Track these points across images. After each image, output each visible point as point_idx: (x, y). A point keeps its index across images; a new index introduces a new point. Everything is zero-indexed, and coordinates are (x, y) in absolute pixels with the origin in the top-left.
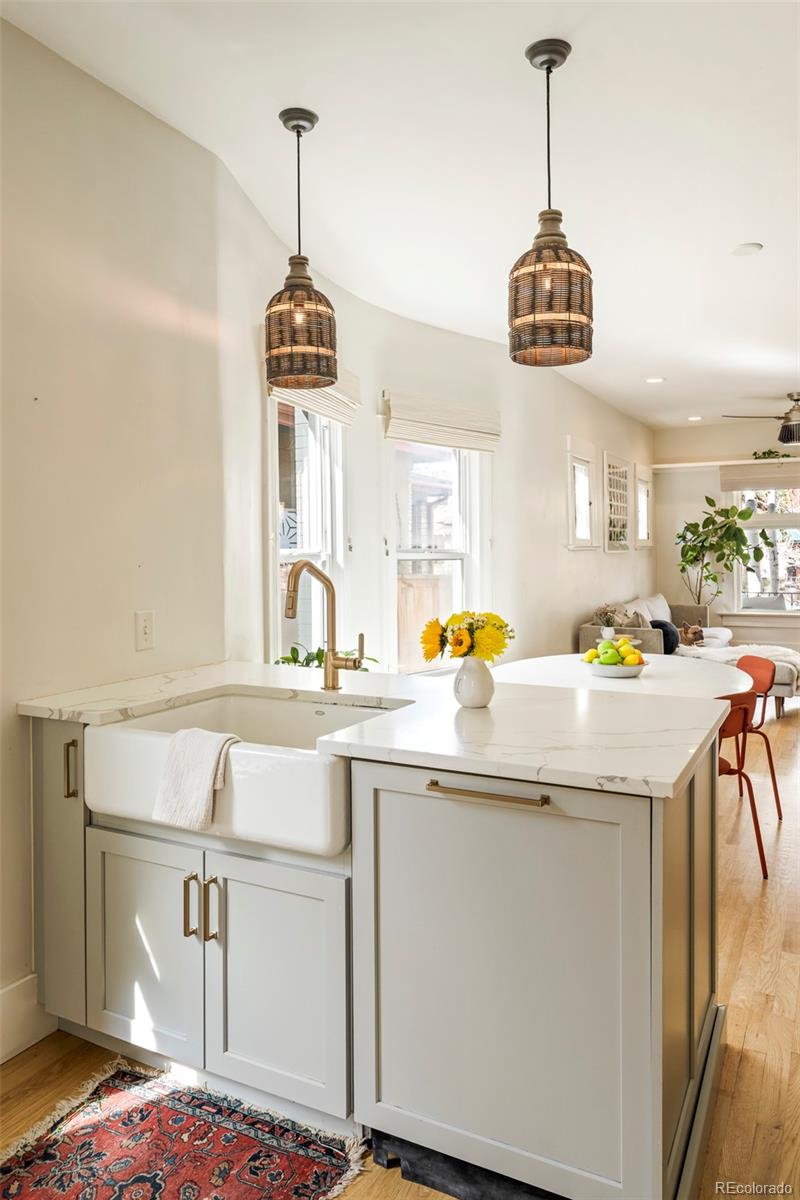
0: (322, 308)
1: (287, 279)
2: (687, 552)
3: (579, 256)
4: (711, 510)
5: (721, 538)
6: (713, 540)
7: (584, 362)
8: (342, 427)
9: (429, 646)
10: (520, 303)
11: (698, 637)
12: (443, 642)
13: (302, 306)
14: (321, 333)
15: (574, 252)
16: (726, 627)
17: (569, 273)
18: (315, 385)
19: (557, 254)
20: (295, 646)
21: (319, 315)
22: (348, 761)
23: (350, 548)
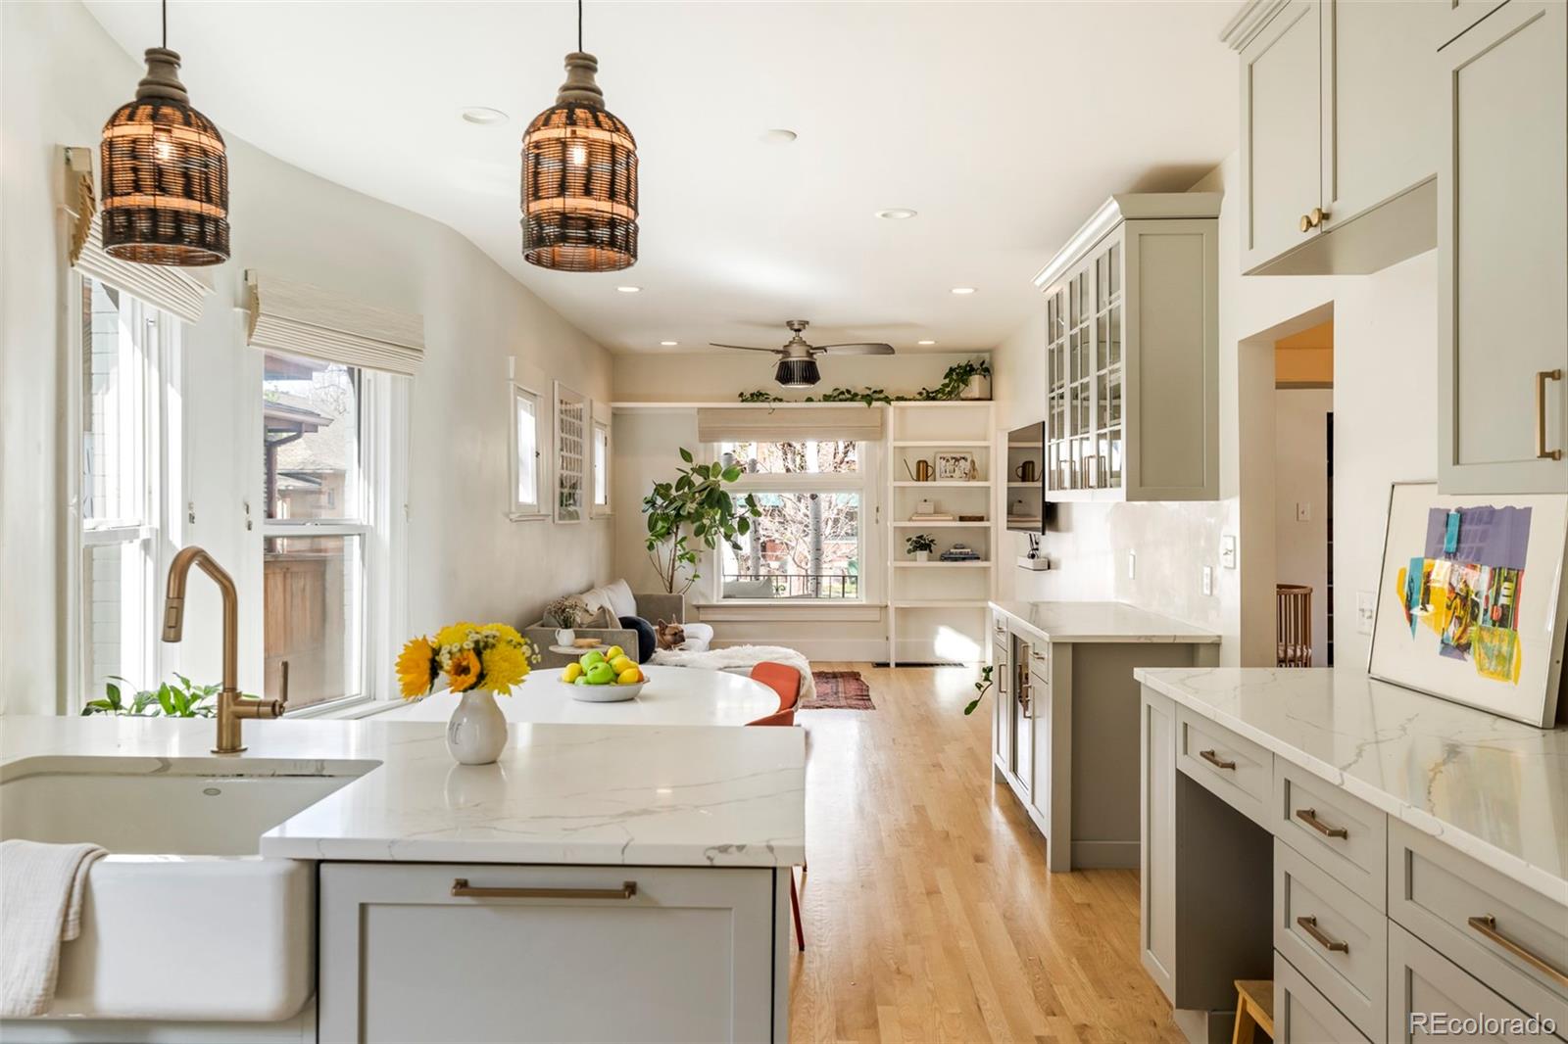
0: (206, 141)
1: (142, 83)
2: (656, 522)
3: (624, 126)
4: (687, 467)
5: (701, 504)
6: (691, 507)
7: (622, 271)
8: (182, 323)
9: (409, 678)
10: (543, 179)
11: (679, 639)
12: (435, 668)
13: (169, 131)
14: (207, 180)
15: (617, 120)
16: (702, 622)
17: (613, 147)
18: (185, 261)
19: (595, 118)
20: (114, 682)
21: (205, 152)
22: (317, 865)
23: (192, 518)
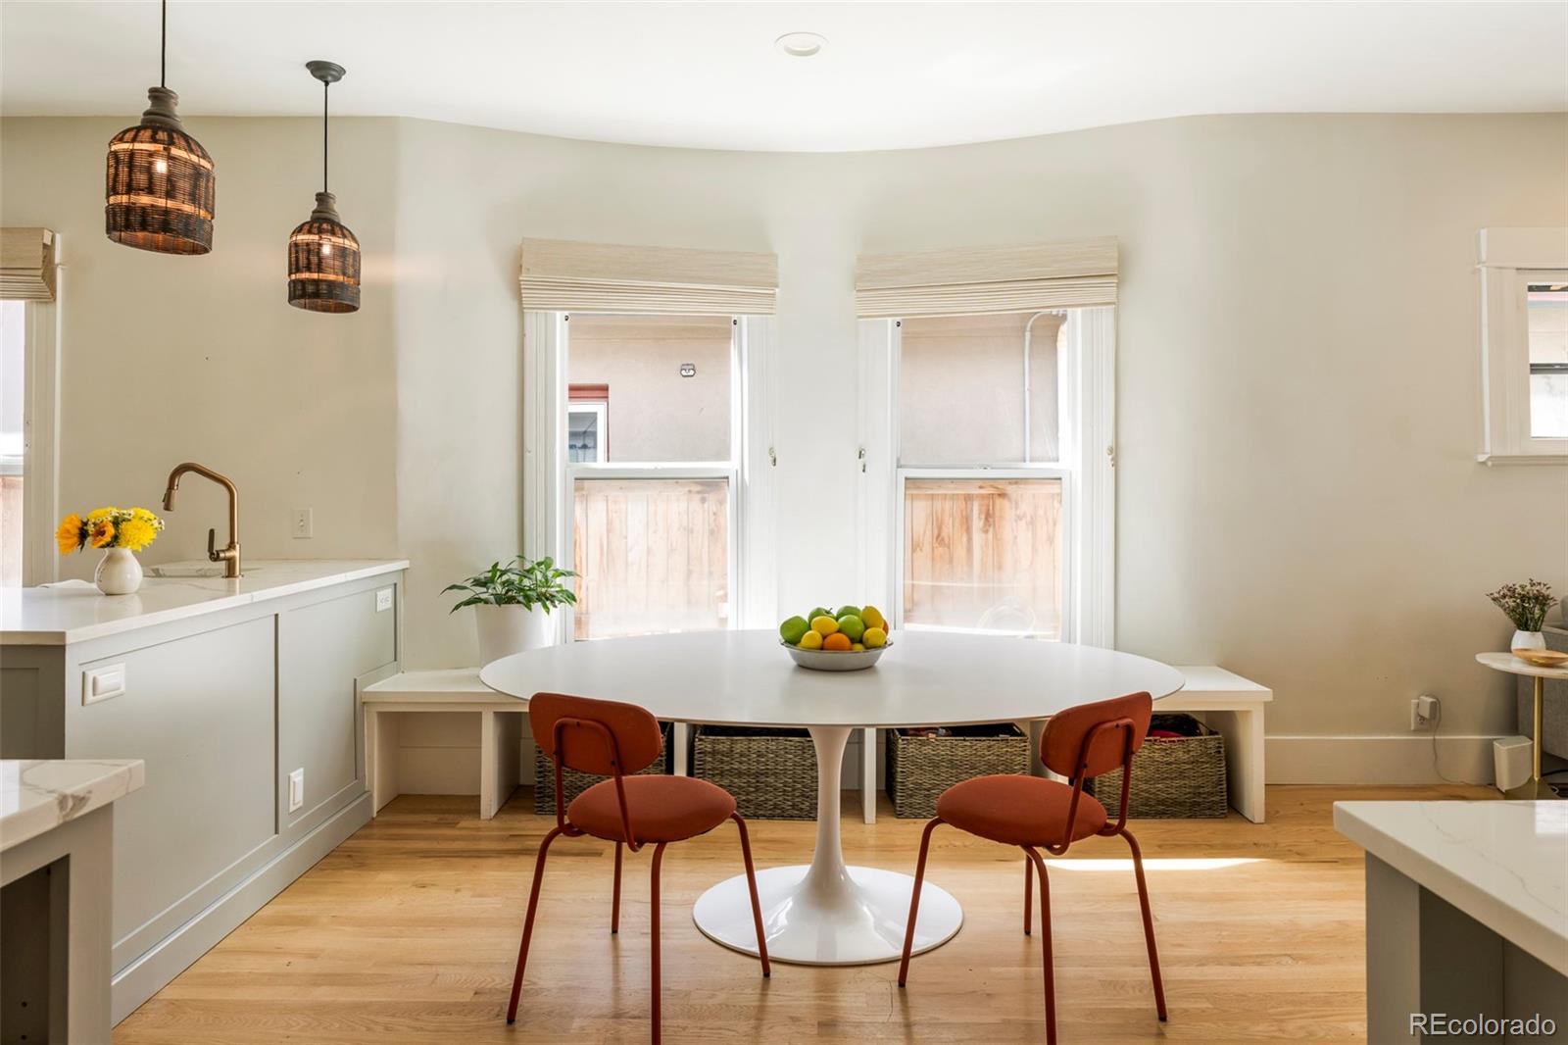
1: (314, 212)
23: (773, 461)
